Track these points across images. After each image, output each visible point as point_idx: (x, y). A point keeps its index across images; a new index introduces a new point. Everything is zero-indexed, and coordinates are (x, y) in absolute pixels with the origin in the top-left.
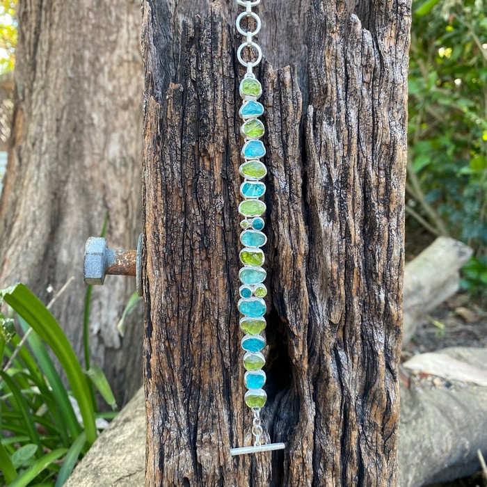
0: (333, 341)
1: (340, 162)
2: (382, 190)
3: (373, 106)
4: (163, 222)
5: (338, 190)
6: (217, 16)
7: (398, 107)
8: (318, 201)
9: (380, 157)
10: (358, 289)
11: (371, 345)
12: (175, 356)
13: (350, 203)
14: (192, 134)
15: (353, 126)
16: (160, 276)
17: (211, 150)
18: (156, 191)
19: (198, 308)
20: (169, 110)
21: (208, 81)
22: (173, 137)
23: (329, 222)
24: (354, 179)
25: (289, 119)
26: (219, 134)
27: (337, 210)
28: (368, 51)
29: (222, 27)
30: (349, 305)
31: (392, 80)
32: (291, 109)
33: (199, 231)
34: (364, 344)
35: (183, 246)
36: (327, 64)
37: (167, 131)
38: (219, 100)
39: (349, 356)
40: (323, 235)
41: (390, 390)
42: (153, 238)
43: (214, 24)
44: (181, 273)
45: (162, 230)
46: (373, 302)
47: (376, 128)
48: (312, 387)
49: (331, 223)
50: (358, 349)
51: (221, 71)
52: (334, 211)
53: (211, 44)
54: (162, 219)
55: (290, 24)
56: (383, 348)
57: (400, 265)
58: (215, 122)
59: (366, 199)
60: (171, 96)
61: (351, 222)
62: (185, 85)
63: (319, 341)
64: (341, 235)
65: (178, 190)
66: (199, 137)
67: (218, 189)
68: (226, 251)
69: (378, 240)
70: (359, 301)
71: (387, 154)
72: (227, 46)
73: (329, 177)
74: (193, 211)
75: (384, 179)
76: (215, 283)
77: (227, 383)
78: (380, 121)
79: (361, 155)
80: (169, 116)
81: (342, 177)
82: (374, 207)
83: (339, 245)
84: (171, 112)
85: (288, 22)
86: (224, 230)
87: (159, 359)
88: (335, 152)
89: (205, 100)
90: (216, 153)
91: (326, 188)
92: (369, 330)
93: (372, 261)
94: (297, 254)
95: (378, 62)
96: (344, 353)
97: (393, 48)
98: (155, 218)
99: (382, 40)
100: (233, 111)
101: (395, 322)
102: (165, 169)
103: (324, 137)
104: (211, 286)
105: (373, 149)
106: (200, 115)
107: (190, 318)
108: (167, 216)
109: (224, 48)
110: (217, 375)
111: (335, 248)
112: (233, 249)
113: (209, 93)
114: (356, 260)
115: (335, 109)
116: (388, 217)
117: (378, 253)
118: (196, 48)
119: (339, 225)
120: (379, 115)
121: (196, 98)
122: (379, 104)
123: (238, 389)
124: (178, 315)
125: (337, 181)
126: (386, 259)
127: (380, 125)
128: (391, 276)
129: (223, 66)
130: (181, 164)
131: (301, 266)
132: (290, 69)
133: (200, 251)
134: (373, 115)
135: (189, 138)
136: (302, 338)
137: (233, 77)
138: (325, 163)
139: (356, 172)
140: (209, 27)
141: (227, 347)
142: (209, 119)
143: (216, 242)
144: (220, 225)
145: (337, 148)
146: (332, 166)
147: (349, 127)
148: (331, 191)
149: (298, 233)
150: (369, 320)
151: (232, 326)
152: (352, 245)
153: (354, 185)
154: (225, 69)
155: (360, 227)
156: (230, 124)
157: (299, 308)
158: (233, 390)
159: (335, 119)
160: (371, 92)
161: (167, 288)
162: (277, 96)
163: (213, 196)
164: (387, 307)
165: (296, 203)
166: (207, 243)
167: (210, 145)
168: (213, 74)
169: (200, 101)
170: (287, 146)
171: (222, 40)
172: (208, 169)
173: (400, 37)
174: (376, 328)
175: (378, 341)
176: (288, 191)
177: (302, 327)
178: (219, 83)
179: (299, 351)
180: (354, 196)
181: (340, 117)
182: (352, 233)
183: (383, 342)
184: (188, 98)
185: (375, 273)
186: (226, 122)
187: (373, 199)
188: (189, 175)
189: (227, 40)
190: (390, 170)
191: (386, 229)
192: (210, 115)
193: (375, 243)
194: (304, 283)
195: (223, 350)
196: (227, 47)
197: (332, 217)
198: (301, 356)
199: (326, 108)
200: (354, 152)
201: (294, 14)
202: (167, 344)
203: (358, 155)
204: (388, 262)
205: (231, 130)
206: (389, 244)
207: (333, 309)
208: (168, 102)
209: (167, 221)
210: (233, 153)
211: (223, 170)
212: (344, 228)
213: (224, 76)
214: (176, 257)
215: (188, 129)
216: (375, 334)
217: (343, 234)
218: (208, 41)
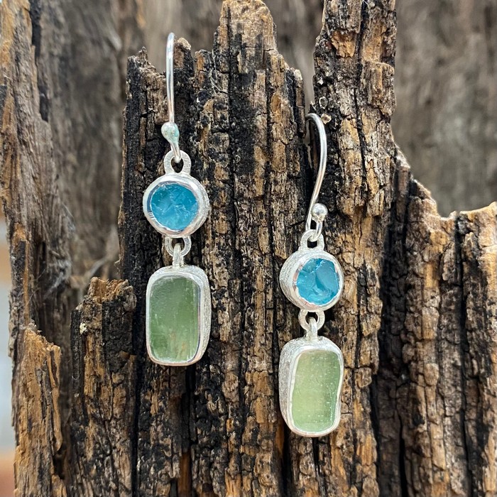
6: (251, 52)
20: (88, 371)
29: (269, 91)
37: (84, 435)
60: (97, 324)
84: (97, 377)
109: (276, 164)
142: (224, 398)
162: (450, 305)
167: (229, 483)
171: (269, 136)
189: (286, 135)
192: (229, 386)
196: (287, 163)
215: (155, 430)
218: (217, 141)
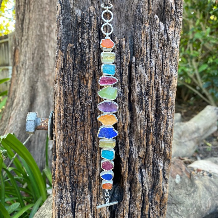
0: (140, 165)
1: (146, 83)
2: (165, 97)
3: (163, 58)
4: (63, 108)
5: (145, 96)
6: (92, 13)
7: (174, 59)
8: (135, 101)
9: (165, 82)
10: (152, 142)
11: (157, 167)
12: (67, 170)
13: (150, 103)
14: (78, 68)
15: (153, 68)
16: (61, 133)
17: (87, 76)
18: (60, 94)
19: (78, 149)
20: (68, 57)
21: (87, 44)
22: (69, 69)
23: (140, 111)
24: (153, 92)
25: (124, 63)
26: (91, 69)
27: (144, 106)
28: (162, 33)
29: (94, 19)
30: (147, 149)
31: (172, 47)
32: (125, 58)
33: (80, 113)
34: (153, 166)
35: (72, 120)
36: (143, 38)
37: (66, 66)
38: (92, 53)
39: (146, 172)
40: (137, 117)
41: (164, 187)
42: (58, 116)
43: (90, 17)
44: (71, 132)
45: (62, 112)
46: (159, 148)
47: (163, 69)
48: (129, 185)
49: (141, 112)
50: (151, 169)
51: (93, 39)
52: (142, 106)
53: (89, 26)
54: (63, 107)
55: (127, 14)
56: (162, 169)
57: (171, 132)
58: (89, 63)
59: (157, 101)
60: (69, 50)
61: (150, 111)
62: (76, 45)
63: (133, 165)
64: (145, 117)
65: (71, 94)
66: (81, 69)
67: (90, 94)
68: (92, 122)
69: (162, 120)
70: (152, 147)
71: (168, 81)
72: (96, 27)
73: (141, 90)
74: (77, 104)
75: (166, 92)
76: (87, 137)
77: (90, 183)
78: (166, 66)
79: (156, 81)
80: (68, 59)
81: (147, 91)
82: (161, 105)
83: (144, 122)
84: (69, 57)
85: (126, 14)
86: (92, 113)
87: (59, 171)
88: (144, 79)
89: (85, 53)
90: (89, 77)
91: (139, 95)
92: (156, 160)
93: (159, 129)
94: (125, 125)
95: (166, 38)
96: (144, 170)
97: (173, 32)
98: (60, 107)
99: (168, 28)
100: (98, 58)
101: (168, 157)
102: (65, 84)
103: (139, 72)
104: (85, 139)
105: (162, 78)
106: (83, 59)
107: (74, 153)
108: (65, 106)
109: (95, 28)
110: (86, 179)
111: (142, 123)
112: (95, 122)
113: (87, 50)
114: (151, 128)
115: (145, 59)
116: (167, 110)
117: (162, 126)
118: (82, 28)
119: (145, 113)
120: (165, 63)
121: (81, 51)
122: (166, 57)
123: (95, 186)
124: (69, 151)
125: (145, 92)
126: (165, 128)
127: (166, 67)
128: (167, 136)
129: (94, 37)
130: (73, 82)
131: (127, 130)
132: (125, 40)
133: (80, 122)
134: (162, 63)
135: (77, 70)
136: (126, 163)
137: (98, 42)
138: (140, 84)
139: (154, 89)
140: (88, 18)
141: (91, 167)
142: (86, 61)
143: (87, 119)
144: (90, 111)
145: (145, 77)
146: (143, 85)
147: (151, 68)
148: (142, 97)
149: (126, 115)
150: (156, 156)
151: (94, 157)
152: (150, 122)
153: (152, 95)
154: (95, 38)
155: (154, 113)
156: (96, 64)
157: (125, 150)
158: (93, 186)
159: (145, 64)
160: (162, 52)
161: (64, 139)
162: (118, 52)
163: (87, 97)
164: (165, 150)
165: (126, 102)
166: (83, 119)
167: (87, 74)
168: (89, 41)
169: (83, 53)
170: (123, 75)
171: (94, 24)
172: (85, 84)
173: (177, 27)
174: (159, 159)
175: (160, 166)
176: (122, 96)
177: (126, 158)
178: (92, 45)
179: (124, 169)
180: (152, 99)
181: (147, 63)
182: (151, 116)
183: (162, 166)
184: (77, 51)
185: (160, 135)
186: (94, 63)
187: (161, 101)
188: (76, 87)
189: (96, 25)
190: (169, 88)
191: (166, 115)
192: (87, 60)
193: (160, 121)
194: (127, 139)
195: (89, 168)
196: (96, 29)
197: (141, 109)
198: (125, 171)
199: (141, 59)
200: (153, 80)
201: (129, 10)
202: (63, 165)
203: (155, 81)
204: (166, 130)
205: (96, 67)
206: (167, 122)
207: (140, 151)
208: (67, 53)
209: (65, 108)
210: (97, 78)
211: (92, 86)
212: (147, 114)
213: (94, 42)
214: (68, 125)
215: (77, 66)
216: (159, 162)
217: (146, 117)
218: (87, 25)
